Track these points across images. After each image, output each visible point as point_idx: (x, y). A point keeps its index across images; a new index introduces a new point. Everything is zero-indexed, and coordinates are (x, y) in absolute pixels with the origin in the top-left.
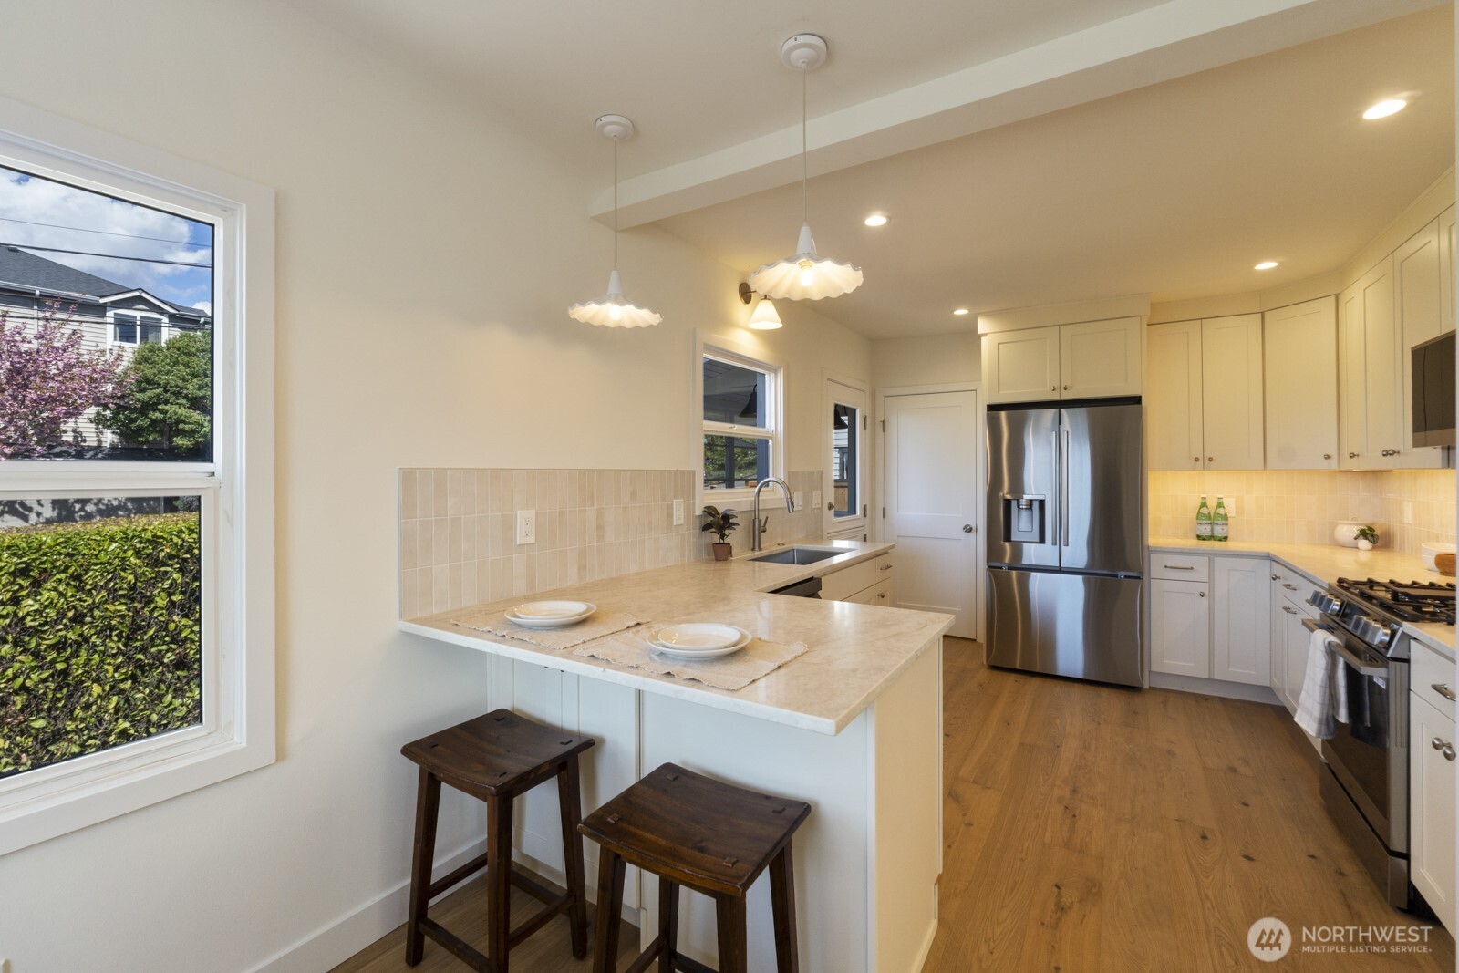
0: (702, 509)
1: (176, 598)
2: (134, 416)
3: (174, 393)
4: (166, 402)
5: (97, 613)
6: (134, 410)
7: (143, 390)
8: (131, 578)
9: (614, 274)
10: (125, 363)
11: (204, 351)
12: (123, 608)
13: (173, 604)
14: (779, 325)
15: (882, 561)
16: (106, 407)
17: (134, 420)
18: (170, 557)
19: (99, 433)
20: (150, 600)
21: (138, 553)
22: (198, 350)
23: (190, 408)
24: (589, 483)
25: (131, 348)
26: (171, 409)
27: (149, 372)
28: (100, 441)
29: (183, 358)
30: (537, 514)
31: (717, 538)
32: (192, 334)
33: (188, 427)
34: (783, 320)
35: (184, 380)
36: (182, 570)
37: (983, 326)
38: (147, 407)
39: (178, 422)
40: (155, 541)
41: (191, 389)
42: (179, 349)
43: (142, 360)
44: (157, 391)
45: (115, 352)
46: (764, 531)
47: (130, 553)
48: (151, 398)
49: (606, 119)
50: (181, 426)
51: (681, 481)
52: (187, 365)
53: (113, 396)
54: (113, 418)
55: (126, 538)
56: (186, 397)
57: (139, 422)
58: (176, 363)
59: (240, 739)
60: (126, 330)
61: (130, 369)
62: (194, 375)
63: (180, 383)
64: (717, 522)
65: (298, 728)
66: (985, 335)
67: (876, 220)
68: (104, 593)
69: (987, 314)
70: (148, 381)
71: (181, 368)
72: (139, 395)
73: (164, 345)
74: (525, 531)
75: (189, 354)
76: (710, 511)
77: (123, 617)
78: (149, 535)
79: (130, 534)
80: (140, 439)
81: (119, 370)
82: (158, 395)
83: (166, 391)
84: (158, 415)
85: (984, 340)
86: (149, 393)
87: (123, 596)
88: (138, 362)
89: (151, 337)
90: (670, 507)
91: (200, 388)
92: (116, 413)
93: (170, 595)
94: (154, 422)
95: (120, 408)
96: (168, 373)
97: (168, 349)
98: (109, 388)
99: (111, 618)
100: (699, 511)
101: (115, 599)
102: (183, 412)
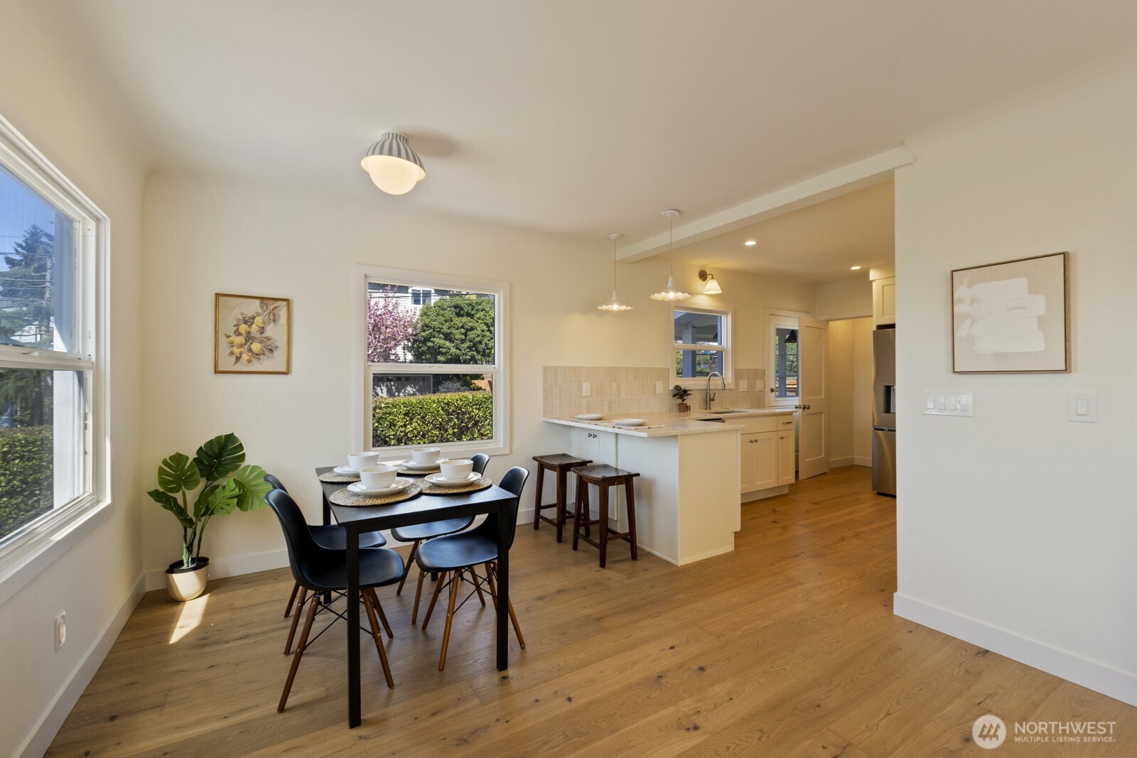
0: (674, 387)
1: (456, 430)
2: (421, 345)
3: (437, 332)
4: (434, 337)
5: (430, 434)
6: (420, 342)
7: (424, 331)
8: (440, 419)
9: (614, 292)
10: (417, 317)
11: (450, 307)
12: (437, 433)
13: (454, 433)
14: (721, 292)
15: (788, 419)
16: (409, 340)
17: (420, 347)
18: (454, 411)
19: (405, 354)
20: (446, 430)
21: (443, 408)
22: (448, 307)
23: (445, 339)
24: (613, 373)
25: (420, 307)
26: (436, 340)
27: (427, 321)
28: (405, 359)
29: (441, 312)
30: (591, 385)
31: (680, 401)
32: (445, 297)
33: (444, 350)
34: (722, 289)
35: (442, 324)
36: (457, 418)
37: (873, 275)
38: (427, 339)
39: (440, 347)
40: (448, 404)
41: (445, 329)
42: (439, 307)
43: (424, 314)
44: (430, 331)
45: (413, 311)
46: (713, 400)
47: (440, 408)
48: (428, 335)
49: (611, 236)
50: (441, 349)
51: (662, 374)
52: (443, 316)
53: (412, 335)
54: (412, 346)
55: (439, 402)
56: (443, 334)
57: (423, 348)
58: (438, 315)
59: (501, 445)
60: (416, 298)
61: (419, 320)
62: (446, 321)
63: (440, 326)
64: (681, 393)
65: (515, 446)
66: (874, 281)
67: (750, 243)
68: (432, 426)
69: (875, 268)
70: (427, 326)
71: (440, 317)
72: (423, 334)
73: (432, 305)
74: (586, 390)
75: (444, 309)
76: (677, 388)
77: (437, 436)
78: (446, 401)
79: (440, 400)
80: (423, 357)
81: (414, 321)
82: (431, 333)
83: (434, 331)
84: (430, 344)
85: (874, 283)
86: (427, 332)
87: (438, 427)
88: (422, 316)
89: (427, 302)
90: (655, 385)
91: (449, 328)
92: (413, 344)
93: (453, 429)
94: (429, 347)
95: (415, 341)
96: (435, 320)
97: (435, 307)
98: (410, 330)
99: (434, 437)
100: (672, 387)
101: (435, 429)
102: (442, 342)
